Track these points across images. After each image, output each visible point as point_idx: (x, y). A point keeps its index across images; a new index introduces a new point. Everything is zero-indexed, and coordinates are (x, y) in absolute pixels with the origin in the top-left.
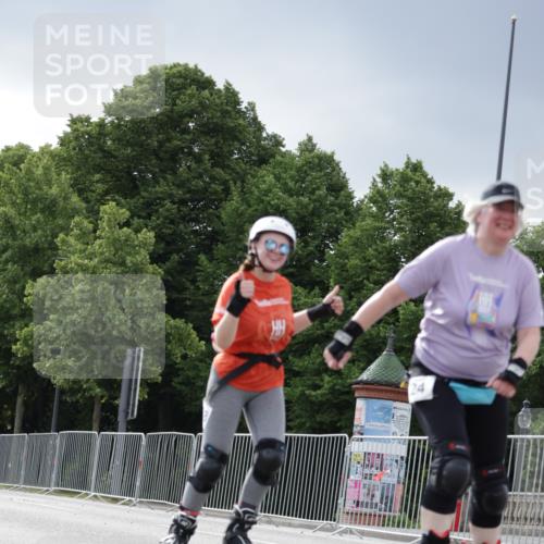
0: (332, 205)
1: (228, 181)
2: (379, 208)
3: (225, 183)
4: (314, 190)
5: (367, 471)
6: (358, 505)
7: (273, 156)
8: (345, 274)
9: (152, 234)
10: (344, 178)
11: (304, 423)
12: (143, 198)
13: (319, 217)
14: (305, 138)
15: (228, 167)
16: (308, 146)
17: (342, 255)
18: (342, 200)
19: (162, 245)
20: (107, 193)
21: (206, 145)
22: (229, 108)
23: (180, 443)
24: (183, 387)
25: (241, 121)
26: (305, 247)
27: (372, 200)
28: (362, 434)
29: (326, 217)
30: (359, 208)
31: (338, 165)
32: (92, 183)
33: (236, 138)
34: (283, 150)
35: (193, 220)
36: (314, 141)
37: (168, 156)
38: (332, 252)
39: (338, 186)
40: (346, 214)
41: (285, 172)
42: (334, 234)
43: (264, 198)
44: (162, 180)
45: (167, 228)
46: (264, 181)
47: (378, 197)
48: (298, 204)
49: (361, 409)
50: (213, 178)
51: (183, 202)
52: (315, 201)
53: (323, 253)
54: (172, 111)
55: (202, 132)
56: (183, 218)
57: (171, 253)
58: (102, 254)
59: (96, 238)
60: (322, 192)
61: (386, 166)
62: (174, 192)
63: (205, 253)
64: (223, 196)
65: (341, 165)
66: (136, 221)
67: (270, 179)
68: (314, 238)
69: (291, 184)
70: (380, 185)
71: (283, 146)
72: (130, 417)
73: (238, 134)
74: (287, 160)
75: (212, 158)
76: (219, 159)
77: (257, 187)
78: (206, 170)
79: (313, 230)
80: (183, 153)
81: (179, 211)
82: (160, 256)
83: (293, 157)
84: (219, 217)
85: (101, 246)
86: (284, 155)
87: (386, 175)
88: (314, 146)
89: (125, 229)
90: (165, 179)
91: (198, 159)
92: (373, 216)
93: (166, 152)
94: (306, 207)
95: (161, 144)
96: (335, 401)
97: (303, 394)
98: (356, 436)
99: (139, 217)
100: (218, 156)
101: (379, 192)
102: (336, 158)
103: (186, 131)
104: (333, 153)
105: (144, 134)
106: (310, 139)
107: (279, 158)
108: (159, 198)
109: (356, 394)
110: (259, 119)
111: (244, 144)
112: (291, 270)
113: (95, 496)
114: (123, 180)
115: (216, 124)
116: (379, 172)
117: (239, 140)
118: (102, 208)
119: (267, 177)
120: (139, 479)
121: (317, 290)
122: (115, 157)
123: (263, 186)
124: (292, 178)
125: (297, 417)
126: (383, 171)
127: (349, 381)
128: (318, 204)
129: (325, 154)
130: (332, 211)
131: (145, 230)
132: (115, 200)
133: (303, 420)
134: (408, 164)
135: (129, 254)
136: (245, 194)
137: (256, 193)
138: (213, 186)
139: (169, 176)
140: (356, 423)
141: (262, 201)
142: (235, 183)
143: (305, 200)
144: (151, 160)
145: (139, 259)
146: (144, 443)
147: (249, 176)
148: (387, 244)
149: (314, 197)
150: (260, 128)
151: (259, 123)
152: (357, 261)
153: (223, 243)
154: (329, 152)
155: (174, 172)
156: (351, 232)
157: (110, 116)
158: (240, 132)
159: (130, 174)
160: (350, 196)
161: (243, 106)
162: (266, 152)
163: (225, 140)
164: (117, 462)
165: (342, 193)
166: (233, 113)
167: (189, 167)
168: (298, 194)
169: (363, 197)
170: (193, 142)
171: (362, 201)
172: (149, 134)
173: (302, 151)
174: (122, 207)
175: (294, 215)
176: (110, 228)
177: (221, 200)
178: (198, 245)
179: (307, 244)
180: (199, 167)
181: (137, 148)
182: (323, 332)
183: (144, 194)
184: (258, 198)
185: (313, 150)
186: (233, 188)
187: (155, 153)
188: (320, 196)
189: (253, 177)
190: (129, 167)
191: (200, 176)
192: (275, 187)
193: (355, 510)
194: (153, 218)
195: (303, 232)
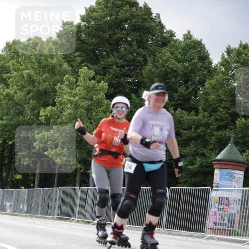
0: (201, 67)
1: (146, 55)
2: (226, 69)
3: (144, 56)
4: (191, 59)
5: (221, 207)
6: (216, 225)
7: (170, 42)
8: (208, 103)
9: (106, 84)
10: (207, 53)
11: (187, 181)
12: (102, 65)
13: (194, 73)
14: (187, 32)
15: (146, 48)
16: (188, 36)
17: (206, 94)
18: (206, 64)
19: (113, 89)
20: (82, 62)
21: (134, 37)
22: (146, 17)
25: (153, 24)
26: (187, 90)
27: (222, 64)
28: (218, 187)
29: (198, 73)
30: (215, 69)
31: (204, 46)
32: (74, 57)
34: (175, 38)
35: (127, 76)
36: (191, 34)
37: (114, 42)
38: (201, 92)
39: (204, 57)
40: (209, 72)
41: (176, 50)
42: (202, 83)
43: (165, 64)
44: (111, 55)
45: (114, 80)
46: (165, 55)
47: (225, 63)
48: (183, 67)
49: (217, 174)
50: (138, 54)
51: (123, 66)
52: (192, 65)
53: (196, 93)
54: (116, 18)
55: (132, 30)
56: (122, 75)
58: (80, 94)
59: (77, 86)
60: (196, 60)
61: (229, 46)
62: (118, 61)
63: (134, 93)
64: (143, 63)
66: (98, 77)
67: (168, 54)
68: (191, 85)
69: (179, 56)
71: (175, 37)
73: (151, 31)
74: (177, 44)
75: (137, 43)
76: (141, 44)
77: (161, 59)
78: (134, 50)
79: (191, 80)
80: (122, 41)
81: (121, 71)
83: (180, 42)
84: (141, 74)
85: (79, 90)
86: (175, 41)
87: (229, 51)
88: (191, 36)
89: (92, 81)
90: (113, 55)
91: (130, 43)
92: (223, 73)
93: (113, 40)
94: (187, 68)
95: (111, 37)
96: (203, 171)
98: (215, 188)
99: (100, 75)
101: (225, 60)
103: (124, 29)
104: (202, 40)
105: (102, 31)
106: (189, 32)
107: (172, 43)
108: (110, 65)
109: (215, 167)
110: (162, 23)
111: (154, 36)
112: (180, 102)
113: (78, 221)
114: (91, 56)
115: (139, 25)
116: (226, 50)
117: (151, 34)
118: (80, 70)
119: (166, 53)
121: (193, 112)
122: (86, 43)
123: (164, 58)
124: (180, 53)
126: (227, 49)
127: (210, 160)
128: (193, 67)
129: (197, 41)
130: (201, 70)
131: (102, 81)
132: (87, 66)
133: (187, 179)
134: (241, 45)
135: (95, 94)
136: (155, 62)
137: (161, 62)
138: (138, 58)
139: (115, 53)
140: (214, 181)
141: (164, 66)
142: (150, 57)
143: (186, 64)
144: (105, 45)
145: (100, 97)
147: (157, 53)
148: (230, 87)
149: (191, 63)
150: (163, 27)
152: (214, 97)
154: (199, 40)
155: (118, 51)
156: (211, 81)
157: (84, 22)
158: (152, 29)
159: (94, 52)
160: (211, 63)
161: (153, 16)
162: (167, 40)
163: (144, 33)
164: (89, 203)
165: (206, 61)
166: (148, 20)
167: (125, 48)
168: (184, 61)
169: (217, 63)
170: (127, 35)
171: (217, 65)
172: (104, 31)
173: (185, 39)
174: (91, 70)
176: (85, 80)
177: (142, 66)
178: (130, 89)
179: (187, 88)
180: (131, 48)
181: (98, 39)
182: (197, 134)
183: (102, 62)
184: (162, 64)
185: (191, 38)
186: (149, 59)
187: (108, 41)
188: (194, 62)
189: (159, 53)
190: (94, 49)
191: (131, 53)
192: (171, 58)
193: (215, 227)
194: (107, 75)
195: (186, 81)
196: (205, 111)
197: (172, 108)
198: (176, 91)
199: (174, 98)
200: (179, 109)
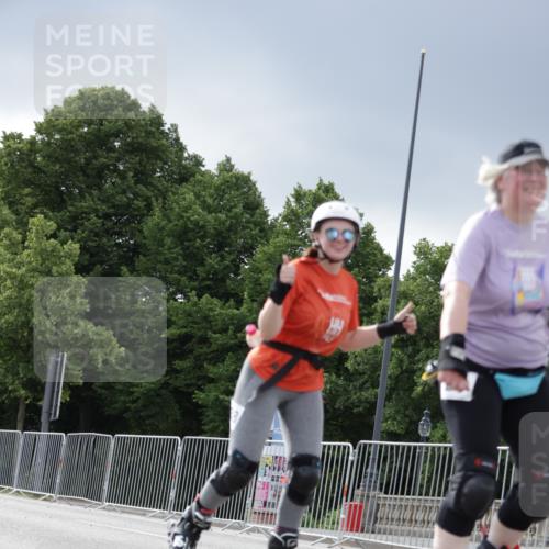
0: (248, 222)
1: (150, 198)
2: (293, 227)
3: (147, 199)
4: (231, 207)
5: (275, 473)
6: (265, 505)
7: (194, 175)
8: (259, 287)
9: (77, 246)
10: (260, 197)
11: (217, 427)
12: (70, 212)
13: (236, 233)
14: (225, 158)
15: (151, 184)
16: (226, 166)
17: (256, 270)
18: (257, 217)
19: (87, 257)
20: (36, 206)
21: (131, 163)
22: (153, 129)
23: (98, 443)
24: (104, 391)
25: (164, 141)
26: (221, 261)
27: (286, 218)
28: (271, 439)
29: (242, 233)
30: (273, 226)
31: (254, 184)
32: (22, 196)
33: (158, 157)
34: (203, 169)
35: (116, 233)
36: (233, 162)
37: (94, 174)
38: (246, 267)
39: (254, 205)
40: (261, 231)
41: (204, 190)
42: (249, 250)
43: (185, 214)
44: (87, 195)
45: (92, 241)
46: (184, 199)
47: (292, 216)
48: (216, 220)
50: (136, 195)
51: (107, 216)
52: (231, 218)
53: (238, 267)
54: (99, 130)
55: (127, 151)
56: (107, 231)
57: (94, 265)
58: (29, 263)
59: (24, 248)
60: (238, 210)
61: (300, 186)
62: (99, 207)
63: (127, 265)
64: (145, 211)
65: (257, 185)
66: (62, 234)
67: (190, 196)
68: (230, 253)
69: (209, 201)
70: (293, 205)
71: (203, 166)
72: (52, 418)
73: (160, 153)
74: (206, 179)
75: (135, 175)
76: (142, 176)
77: (178, 204)
78: (129, 187)
79: (230, 245)
80: (109, 170)
81: (104, 225)
82: (84, 266)
83: (212, 177)
84: (141, 231)
85: (28, 255)
86: (203, 174)
87: (299, 195)
88: (232, 166)
89: (52, 240)
90: (91, 194)
91: (122, 176)
92: (285, 233)
93: (93, 169)
94: (223, 223)
95: (88, 161)
97: (217, 399)
99: (66, 230)
100: (142, 174)
101: (292, 210)
102: (252, 178)
103: (112, 149)
104: (250, 174)
105: (72, 151)
106: (229, 160)
107: (198, 177)
108: (86, 213)
110: (181, 140)
111: (166, 163)
112: (208, 283)
113: (18, 492)
114: (52, 195)
115: (140, 144)
116: (293, 193)
117: (161, 160)
118: (31, 220)
119: (187, 194)
120: (59, 477)
121: (232, 302)
122: (44, 172)
123: (183, 203)
124: (211, 196)
125: (211, 421)
126: (296, 190)
128: (234, 221)
129: (242, 175)
130: (247, 228)
131: (70, 242)
132: (42, 213)
133: (217, 424)
134: (320, 186)
135: (55, 264)
136: (166, 210)
137: (177, 209)
138: (135, 202)
139: (94, 192)
141: (182, 217)
142: (157, 200)
143: (222, 216)
144: (78, 177)
145: (65, 269)
146: (64, 442)
147: (170, 194)
149: (231, 214)
150: (182, 148)
151: (181, 144)
153: (145, 255)
154: (246, 173)
155: (100, 188)
156: (265, 249)
157: (41, 134)
158: (163, 152)
159: (58, 189)
160: (265, 214)
161: (166, 128)
162: (188, 171)
163: (148, 158)
164: (39, 460)
165: (258, 211)
166: (157, 134)
167: (113, 184)
168: (217, 210)
169: (277, 215)
170: (118, 160)
171: (276, 220)
172: (77, 152)
173: (221, 171)
174: (50, 219)
175: (212, 231)
176: (38, 239)
177: (143, 215)
178: (120, 257)
179: (223, 258)
180: (123, 183)
181: (65, 165)
182: (236, 341)
183: (70, 208)
184: (179, 214)
185: (231, 170)
186: (155, 204)
187: (83, 170)
188: (236, 213)
189: (174, 194)
190: (57, 183)
191: (124, 192)
192: (195, 204)
193: (262, 510)
194: (79, 231)
195: (220, 247)
196: (253, 301)
197: (194, 292)
198: (202, 263)
199: (198, 276)
200: (207, 295)
